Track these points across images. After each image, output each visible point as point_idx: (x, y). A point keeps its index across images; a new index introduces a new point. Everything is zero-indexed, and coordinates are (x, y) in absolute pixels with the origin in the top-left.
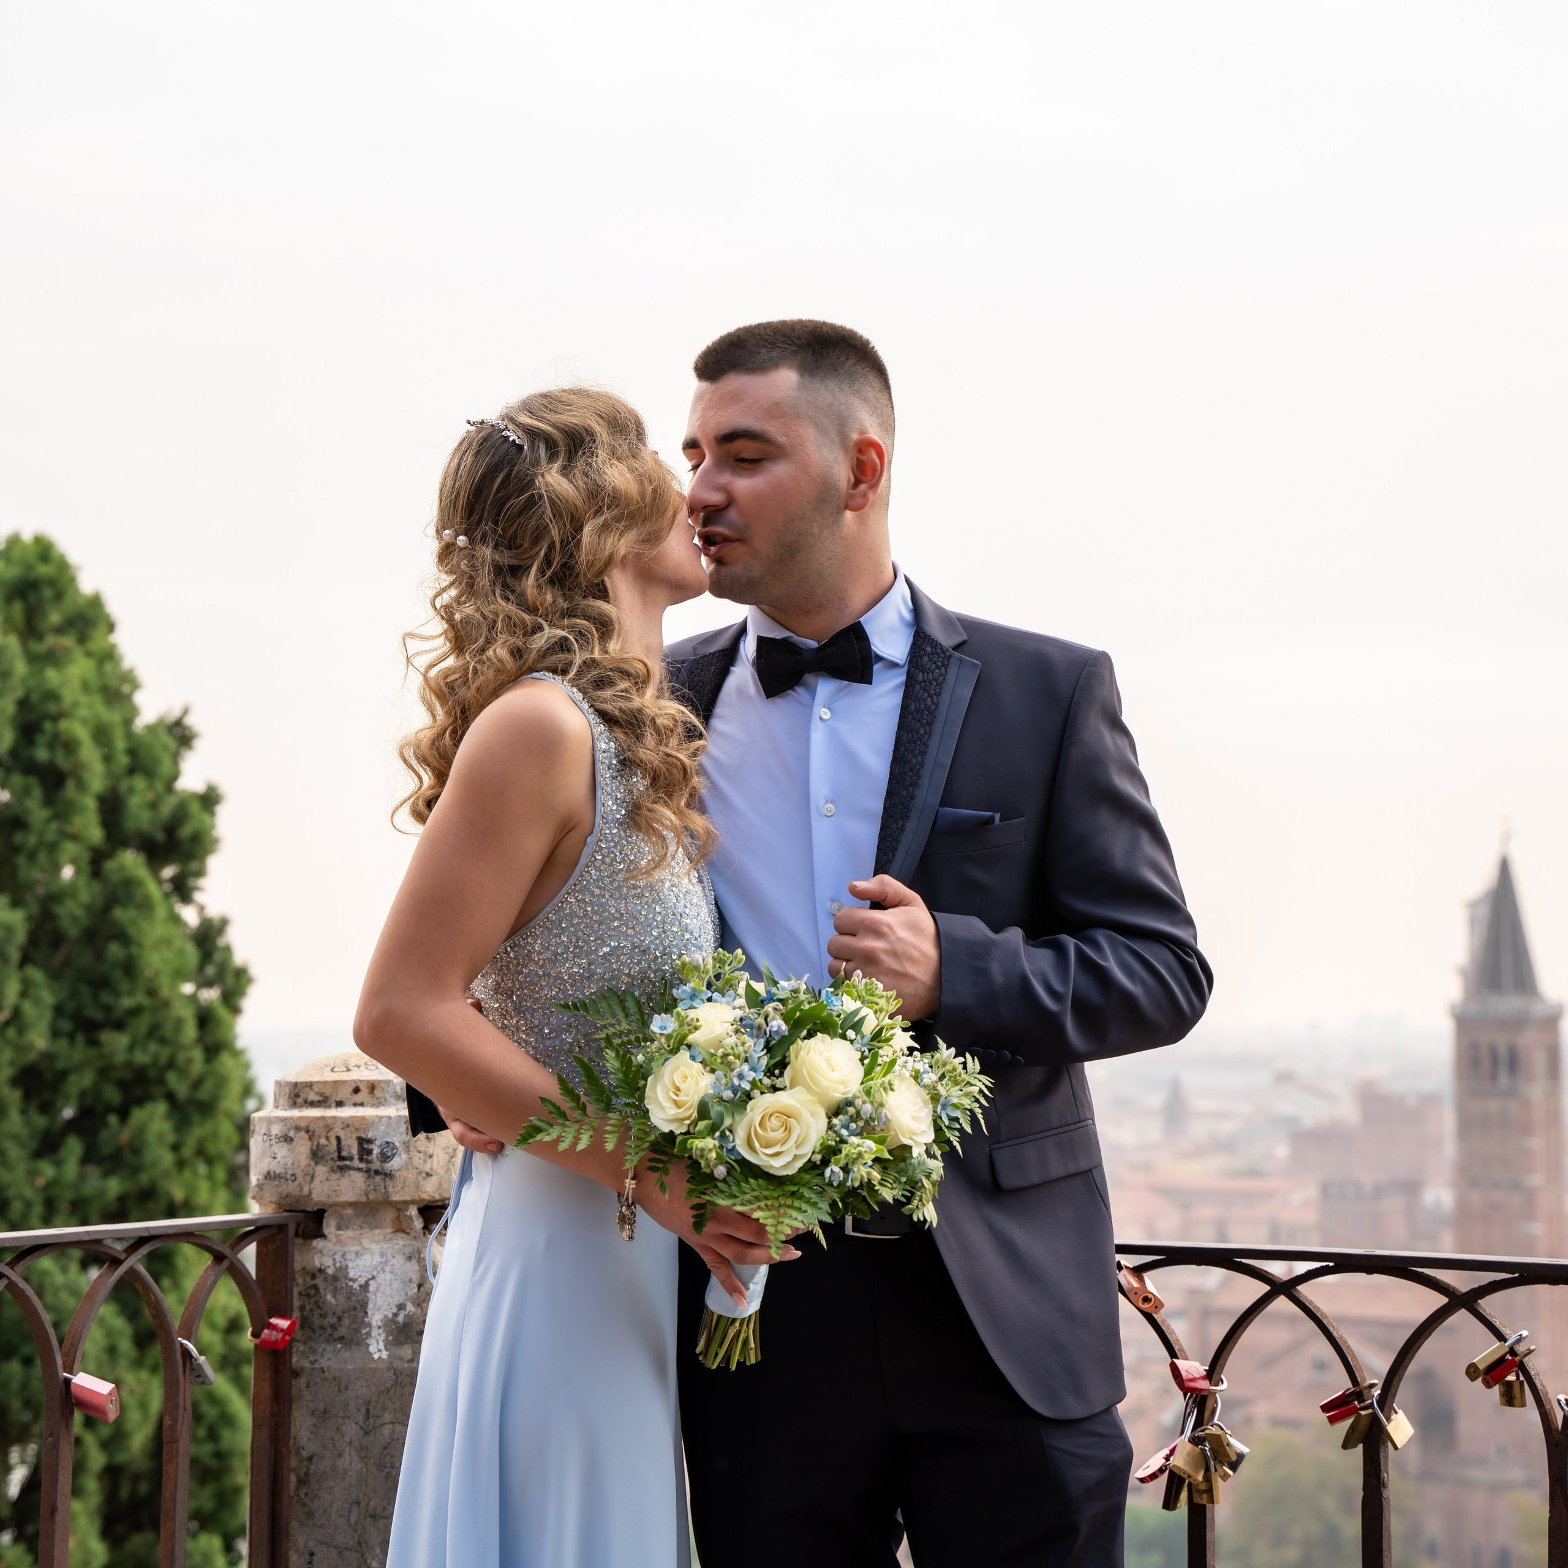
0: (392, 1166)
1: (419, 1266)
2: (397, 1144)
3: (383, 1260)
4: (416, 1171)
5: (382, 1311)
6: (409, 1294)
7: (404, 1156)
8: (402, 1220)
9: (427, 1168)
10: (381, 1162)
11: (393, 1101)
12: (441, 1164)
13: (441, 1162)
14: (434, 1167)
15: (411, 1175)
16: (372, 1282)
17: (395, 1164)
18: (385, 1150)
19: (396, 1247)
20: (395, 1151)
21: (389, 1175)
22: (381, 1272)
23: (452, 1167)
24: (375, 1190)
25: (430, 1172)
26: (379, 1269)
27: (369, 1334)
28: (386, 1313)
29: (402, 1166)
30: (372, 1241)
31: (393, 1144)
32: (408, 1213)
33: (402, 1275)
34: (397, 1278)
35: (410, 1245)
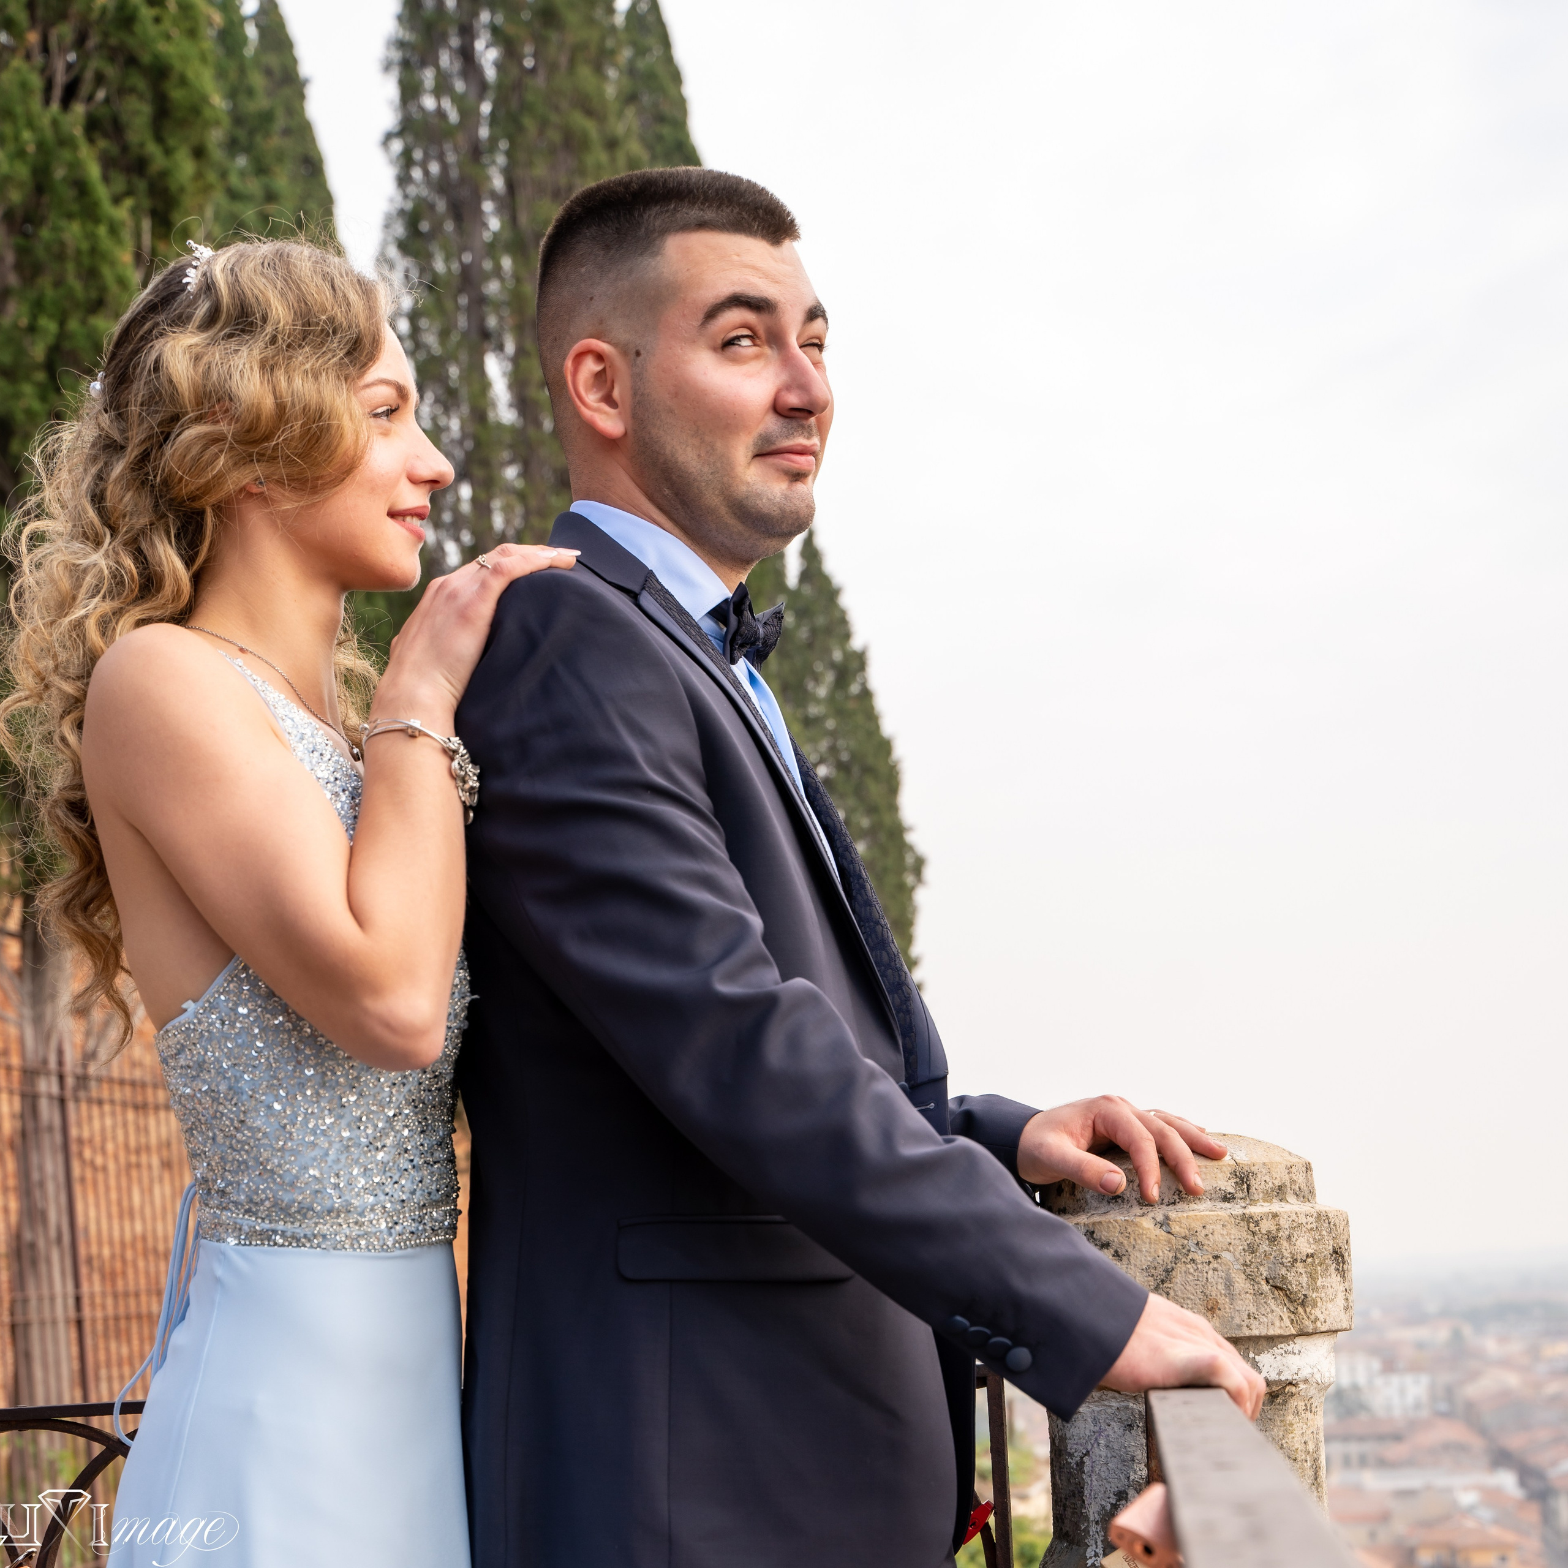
3: (1097, 1429)
5: (1098, 1500)
6: (1132, 1478)
11: (1094, 1204)
16: (1086, 1459)
19: (1109, 1411)
22: (1095, 1445)
26: (1092, 1442)
27: (1087, 1531)
28: (1103, 1503)
33: (1120, 1450)
34: (1114, 1454)
35: (1127, 1408)
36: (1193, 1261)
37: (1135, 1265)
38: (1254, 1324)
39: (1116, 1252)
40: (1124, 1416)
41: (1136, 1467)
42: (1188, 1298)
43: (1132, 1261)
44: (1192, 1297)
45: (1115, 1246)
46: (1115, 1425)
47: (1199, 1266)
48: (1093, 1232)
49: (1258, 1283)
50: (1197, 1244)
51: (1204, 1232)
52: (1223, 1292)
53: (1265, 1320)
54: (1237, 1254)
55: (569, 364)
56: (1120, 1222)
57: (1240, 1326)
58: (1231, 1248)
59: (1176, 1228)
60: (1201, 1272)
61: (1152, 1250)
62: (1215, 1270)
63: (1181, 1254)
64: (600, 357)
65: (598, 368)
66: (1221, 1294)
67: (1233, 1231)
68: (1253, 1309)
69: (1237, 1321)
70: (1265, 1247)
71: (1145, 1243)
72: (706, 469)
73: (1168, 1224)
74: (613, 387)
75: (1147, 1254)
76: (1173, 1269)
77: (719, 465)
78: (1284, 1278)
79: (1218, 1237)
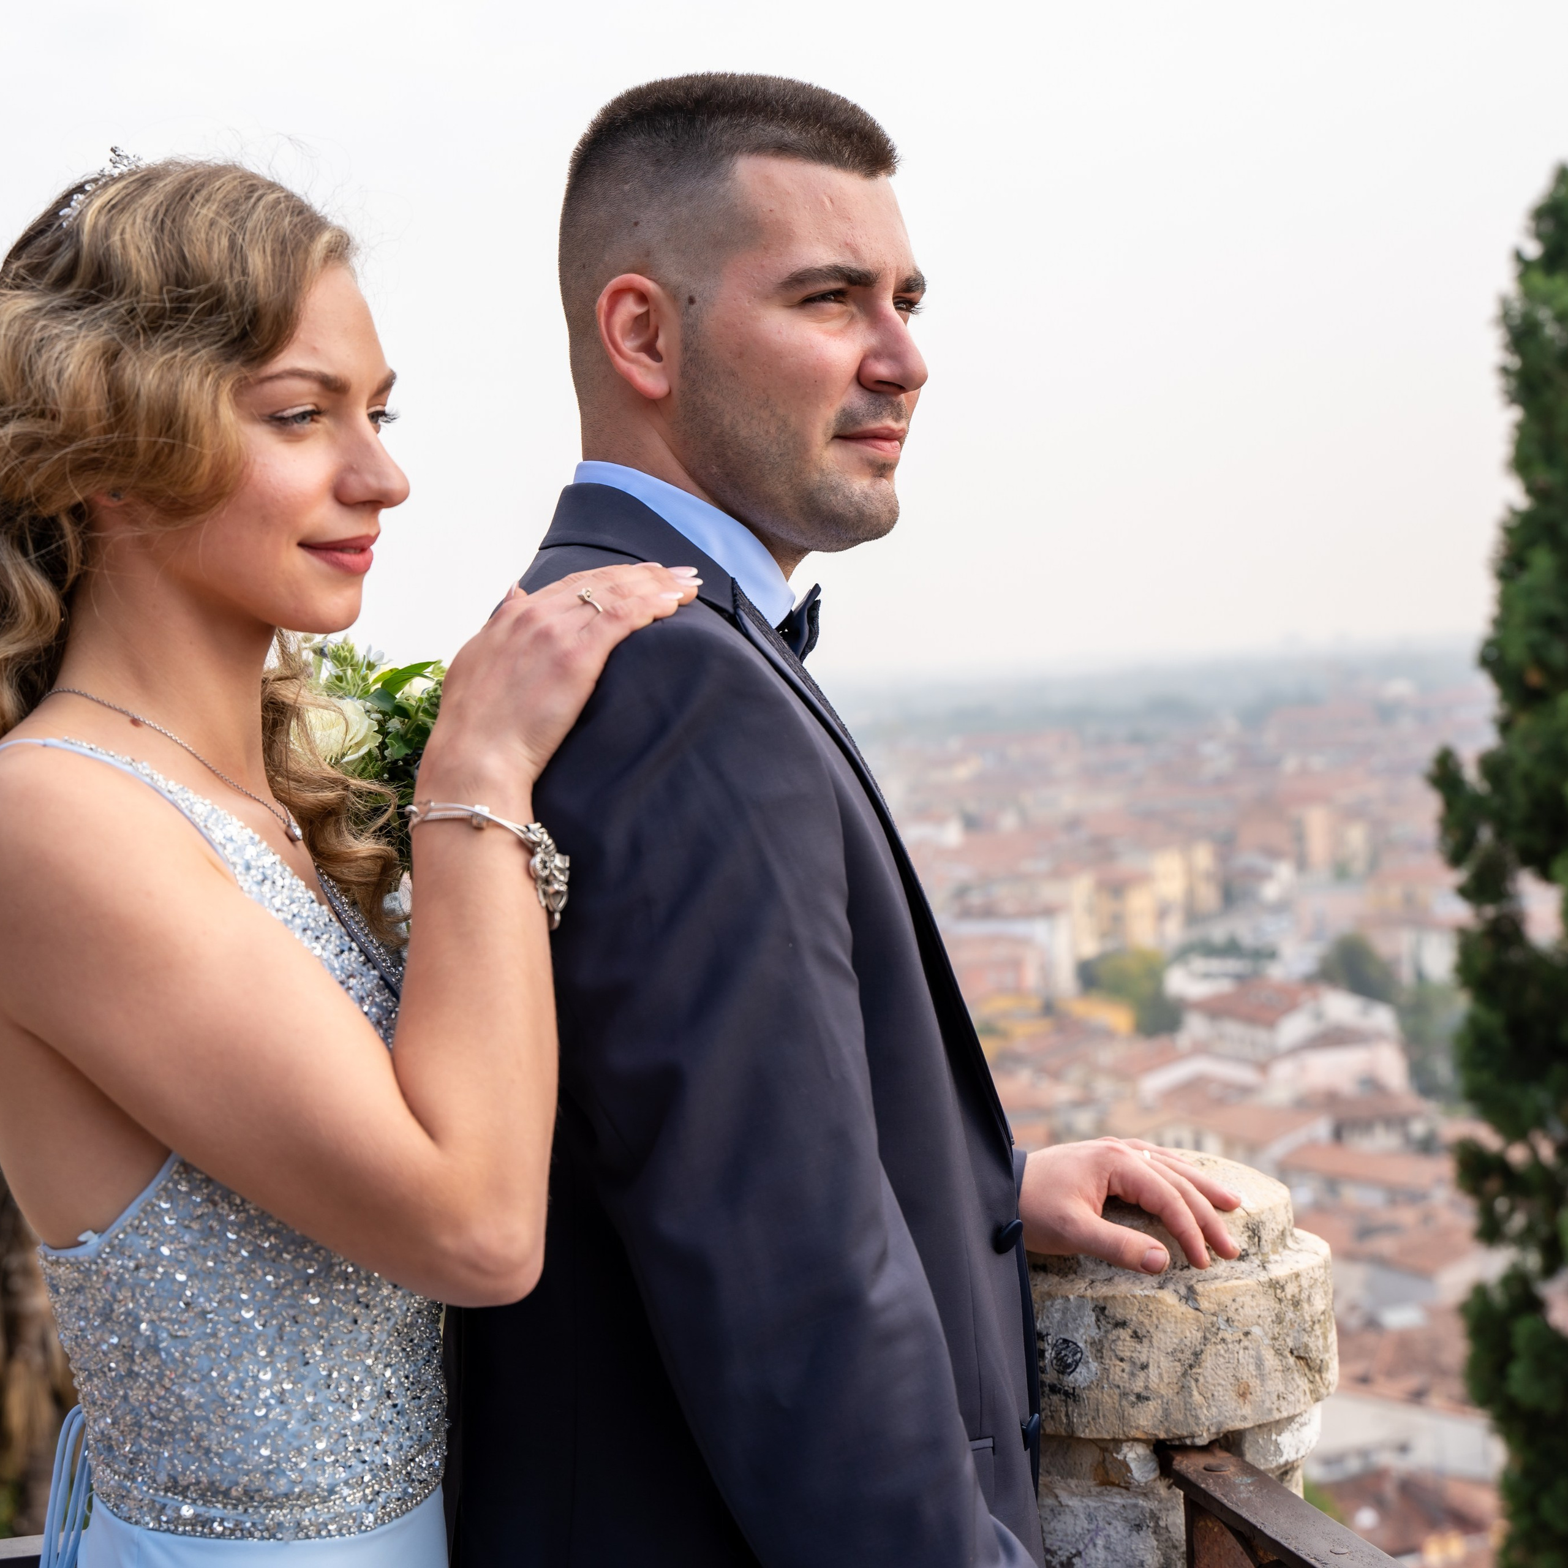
0: (1076, 1380)
1: (1158, 1540)
2: (1081, 1345)
3: (1093, 1527)
4: (1117, 1391)
7: (1094, 1365)
8: (1109, 1466)
9: (1138, 1386)
10: (1058, 1372)
11: (1090, 1266)
12: (1166, 1380)
13: (1165, 1376)
14: (1152, 1385)
15: (1108, 1399)
16: (1076, 1560)
17: (1081, 1377)
18: (1063, 1353)
19: (1111, 1508)
20: (1079, 1355)
21: (1071, 1395)
22: (1091, 1546)
23: (1193, 1383)
24: (1052, 1417)
25: (1144, 1394)
26: (1086, 1541)
29: (1092, 1382)
30: (1073, 1494)
31: (1075, 1344)
32: (1120, 1457)
33: (1125, 1554)
34: (1117, 1558)
35: (1135, 1506)
36: (1223, 1340)
37: (1159, 1348)
39: (1135, 1332)
40: (1131, 1514)
42: (1219, 1384)
43: (1155, 1344)
44: (1223, 1383)
45: (1133, 1325)
46: (1119, 1525)
47: (1230, 1346)
48: (1103, 1309)
49: (1285, 1357)
50: (1228, 1321)
51: (1234, 1306)
52: (1254, 1373)
53: (1293, 1398)
54: (1266, 1327)
55: (603, 301)
56: (1139, 1297)
57: (1270, 1410)
58: (1261, 1322)
59: (1204, 1304)
60: (1232, 1353)
61: (1178, 1331)
62: (1246, 1348)
63: (1210, 1333)
64: (642, 297)
65: (639, 310)
66: (1252, 1376)
67: (1263, 1301)
68: (1281, 1388)
69: (1268, 1404)
70: (1290, 1315)
71: (1170, 1322)
72: (774, 449)
73: (1196, 1300)
74: (656, 336)
75: (1172, 1335)
76: (1202, 1351)
77: (791, 444)
78: (1306, 1346)
79: (1248, 1311)
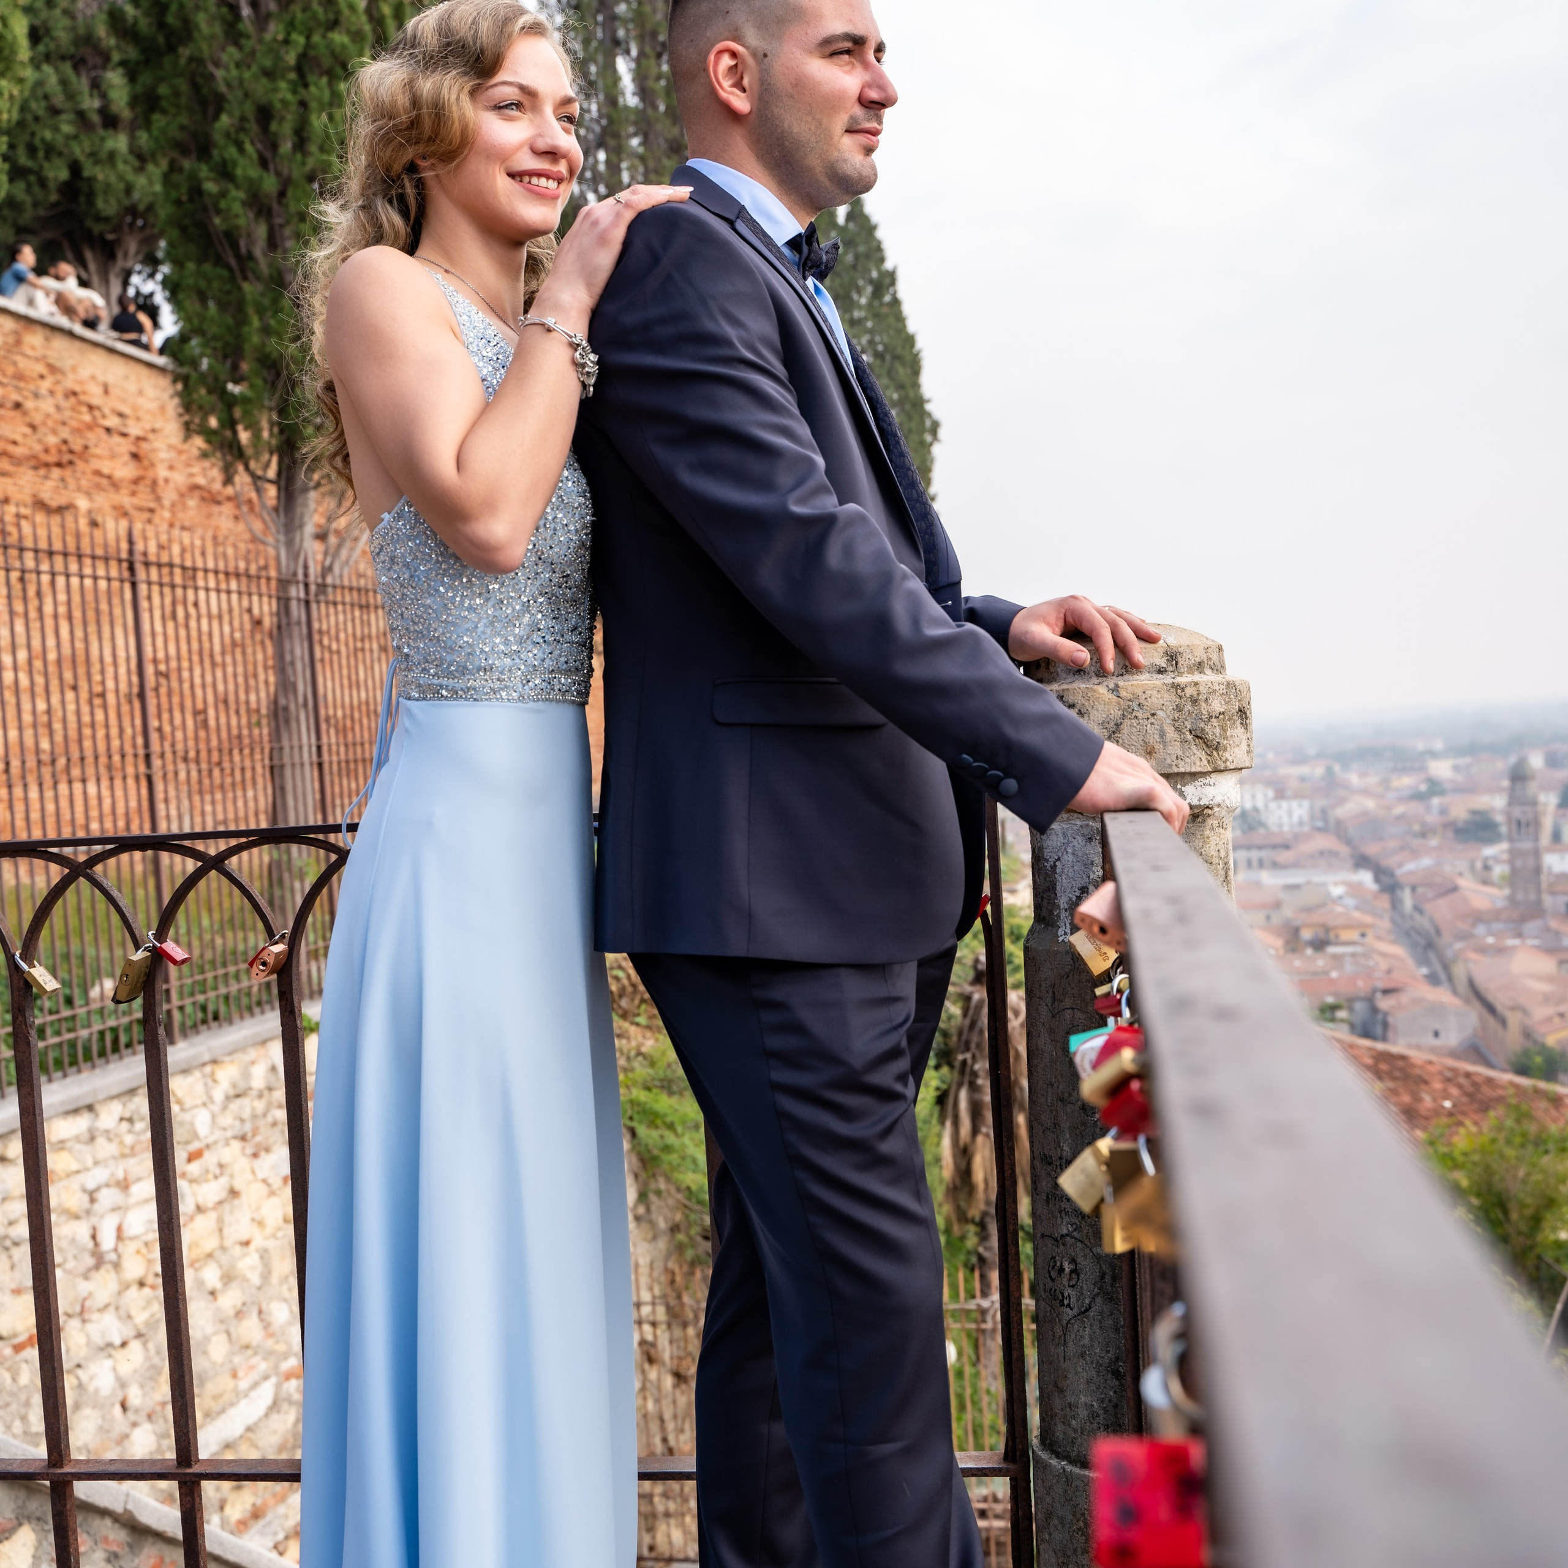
3: (1066, 841)
5: (1067, 894)
6: (1092, 877)
11: (1065, 675)
16: (1058, 863)
19: (1074, 827)
22: (1065, 853)
26: (1063, 851)
27: (1058, 916)
28: (1070, 896)
33: (1082, 857)
34: (1079, 859)
35: (1088, 825)
36: (1136, 717)
37: (1094, 720)
38: (1181, 764)
39: (1080, 710)
40: (1086, 831)
41: (1094, 869)
42: (1132, 745)
43: (1092, 718)
44: (1135, 744)
45: (1078, 706)
46: (1079, 838)
47: (1141, 721)
49: (1184, 733)
50: (1139, 705)
51: (1144, 696)
52: (1158, 740)
53: (1189, 761)
54: (1168, 712)
57: (1170, 766)
58: (1164, 708)
59: (1123, 694)
60: (1142, 725)
61: (1107, 710)
62: (1152, 724)
63: (1127, 712)
64: (734, 55)
65: (733, 63)
66: (1156, 742)
67: (1166, 696)
68: (1180, 753)
69: (1168, 761)
70: (1189, 707)
71: (1101, 704)
73: (1118, 690)
75: (1102, 713)
76: (1121, 723)
78: (1203, 730)
79: (1154, 700)
